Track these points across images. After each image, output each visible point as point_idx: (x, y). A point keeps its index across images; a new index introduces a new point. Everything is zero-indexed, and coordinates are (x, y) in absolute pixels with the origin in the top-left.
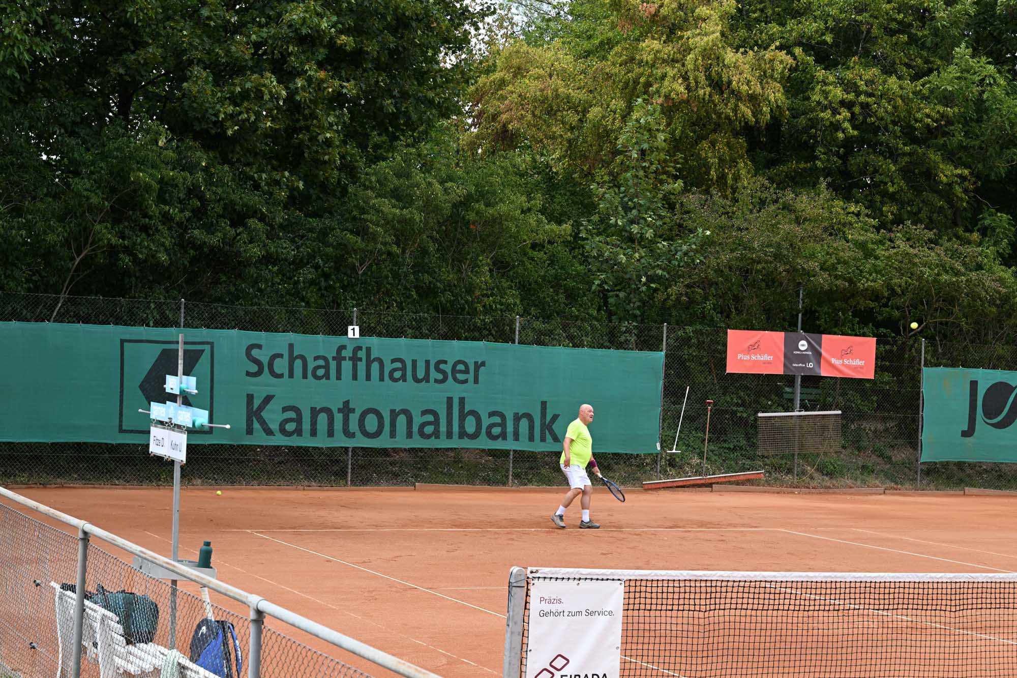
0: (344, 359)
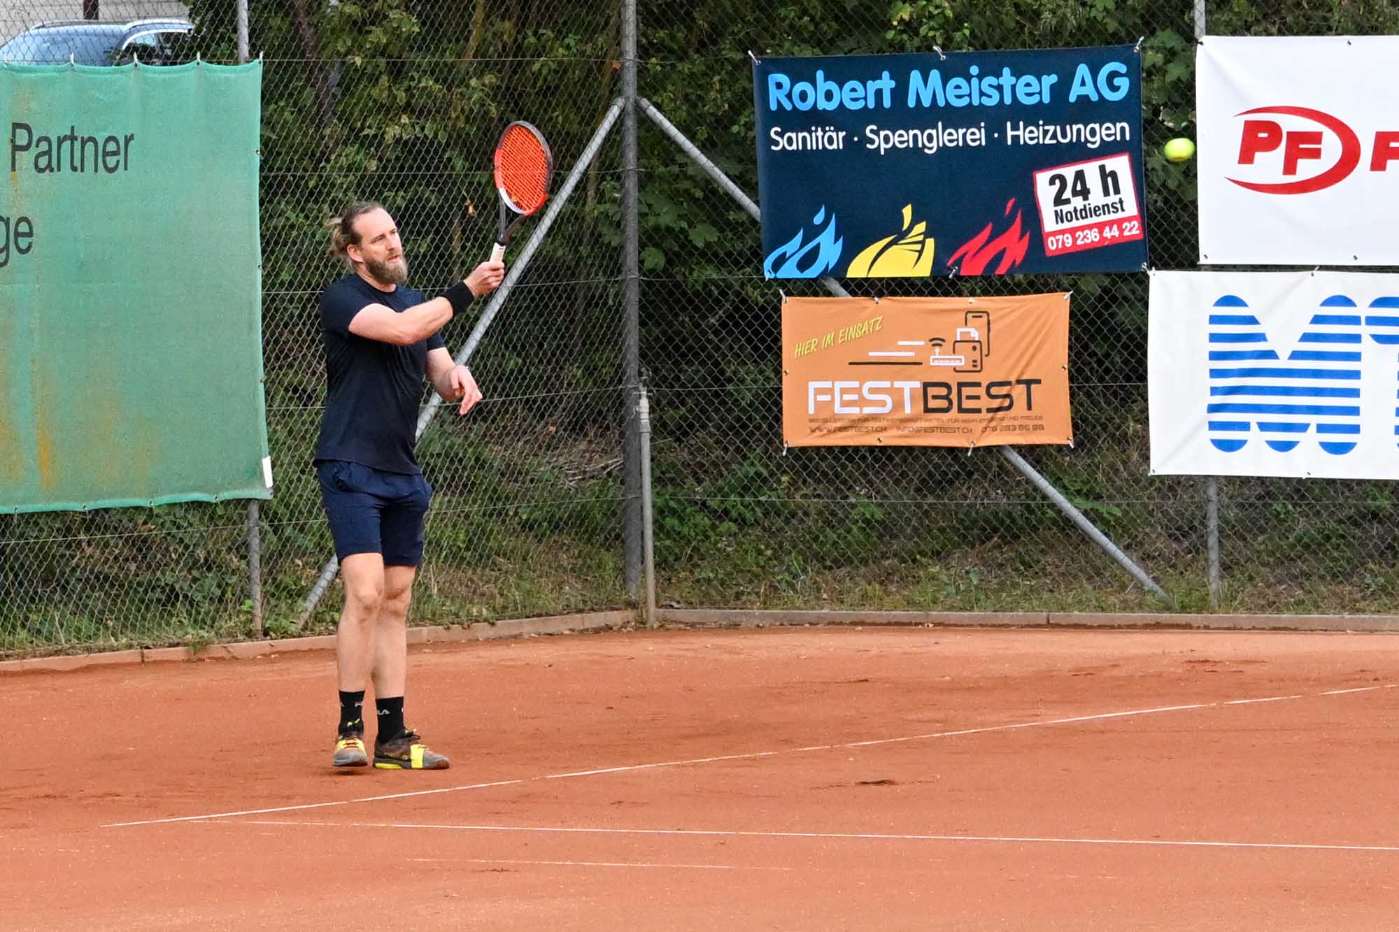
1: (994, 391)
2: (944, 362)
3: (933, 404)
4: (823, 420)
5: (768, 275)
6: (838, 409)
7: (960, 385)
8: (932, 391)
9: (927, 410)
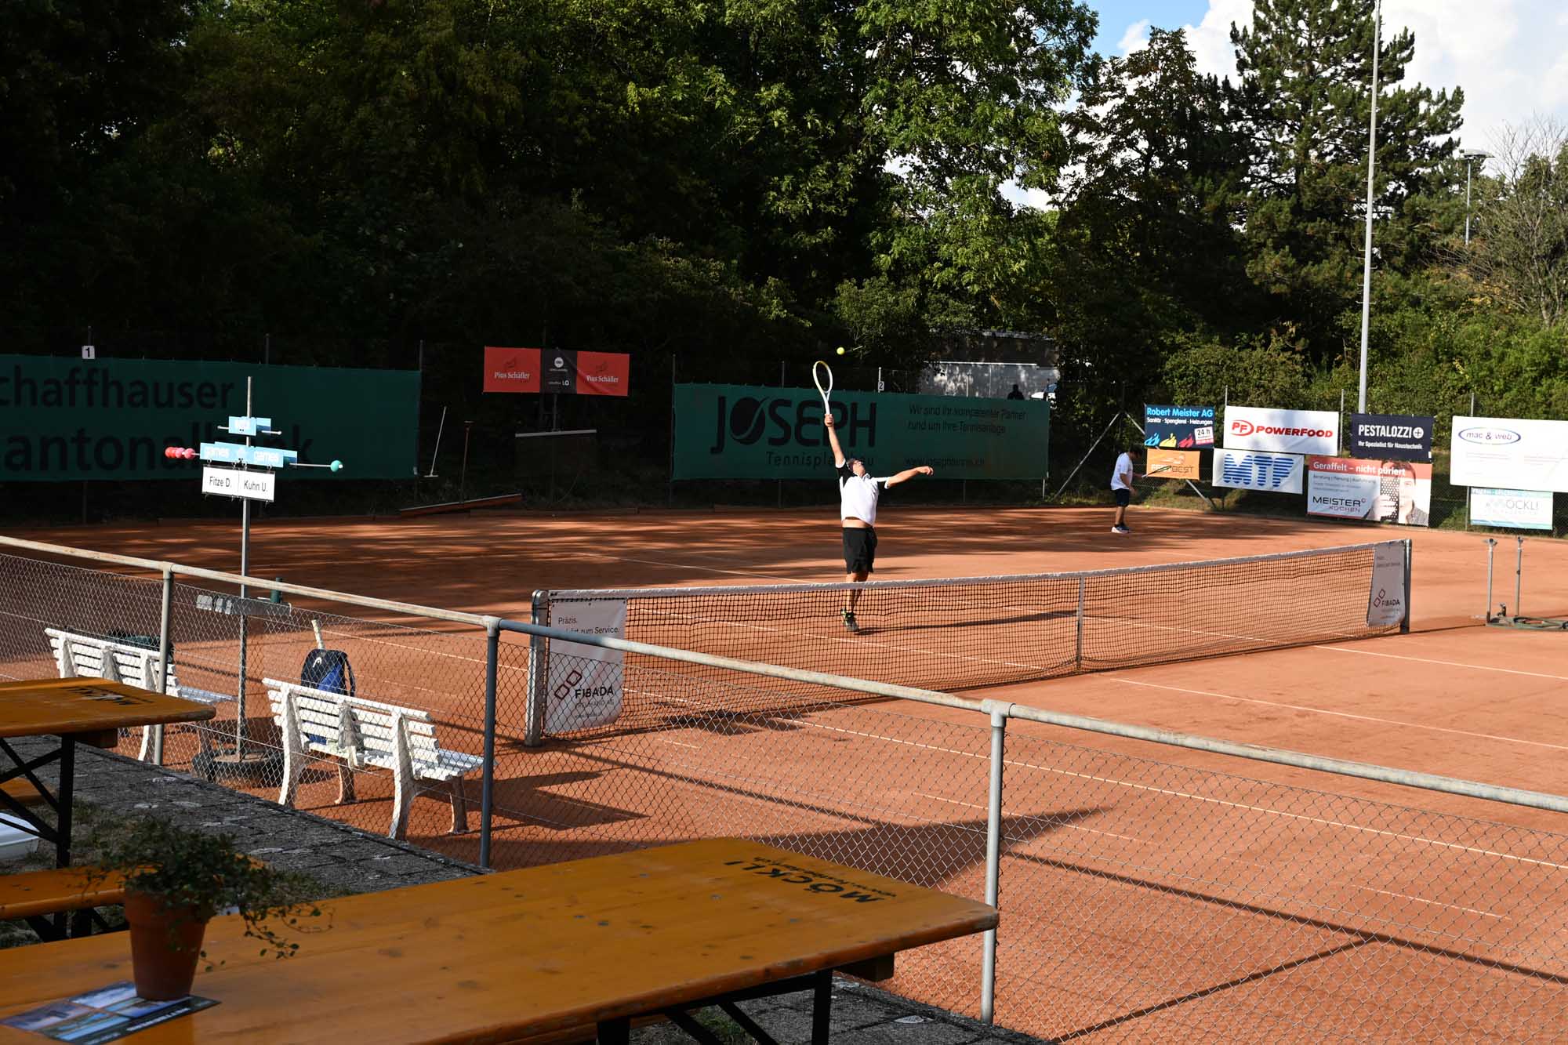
0: (78, 382)
1: (1186, 468)
2: (1176, 462)
3: (1173, 470)
5: (1147, 444)
7: (1179, 466)
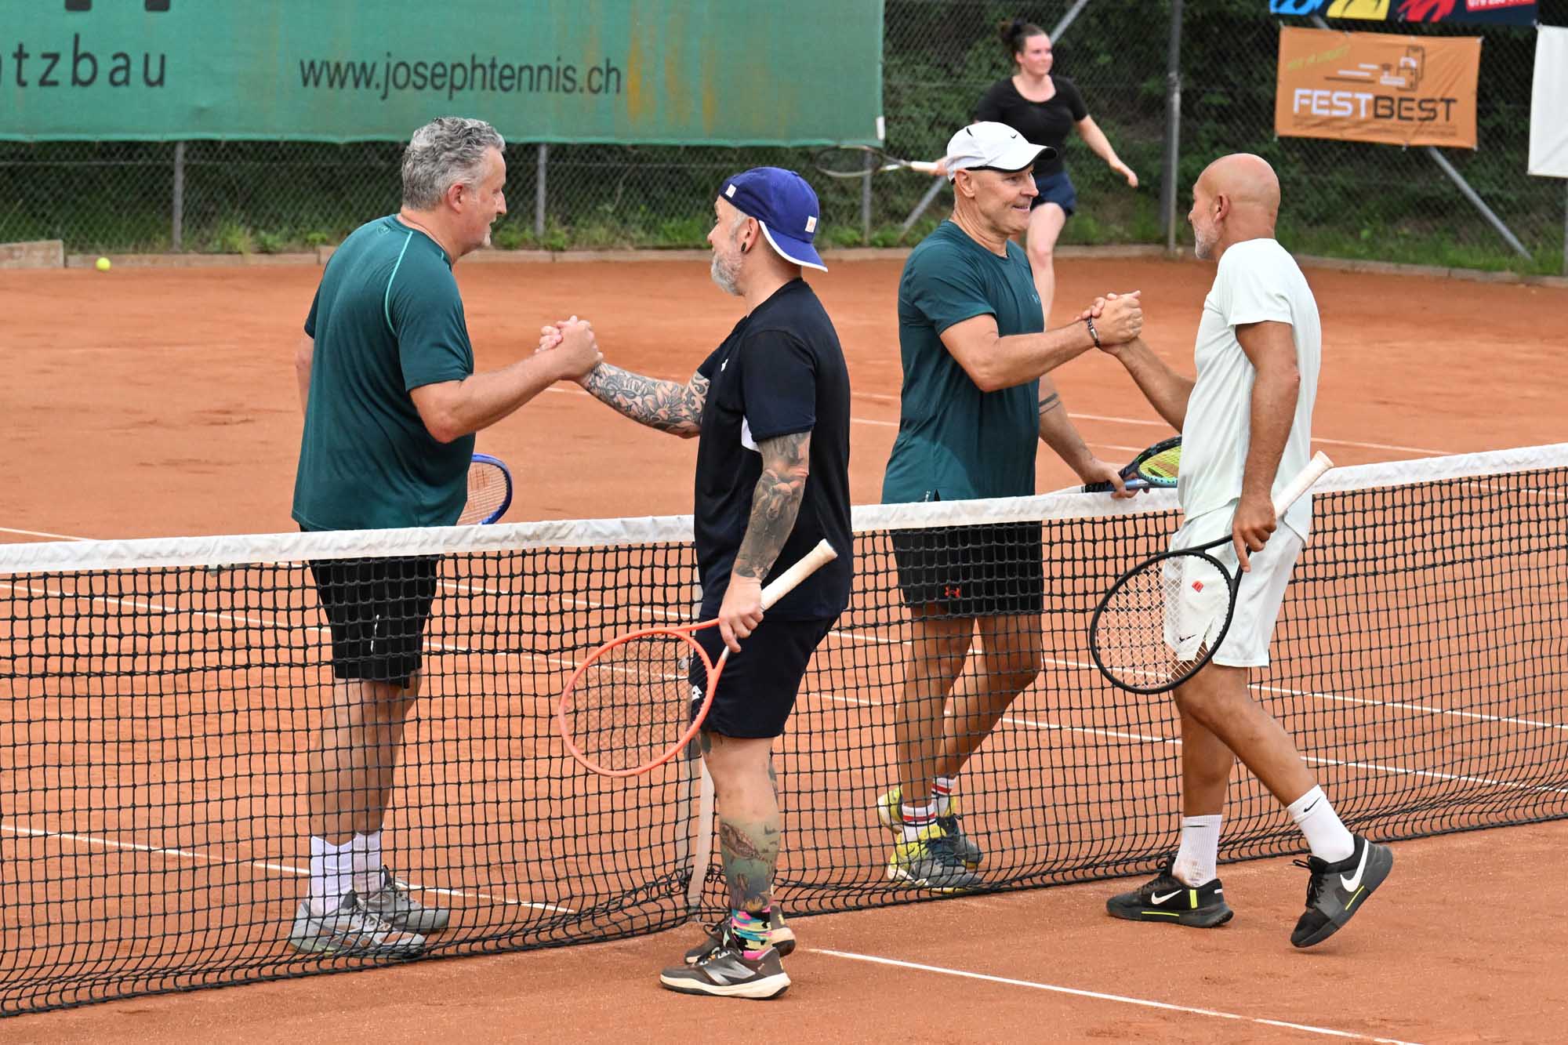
1: (1424, 105)
2: (1390, 82)
3: (1381, 111)
4: (1304, 117)
5: (1273, 10)
6: (1315, 111)
7: (1401, 100)
8: (1381, 103)
9: (1377, 116)
